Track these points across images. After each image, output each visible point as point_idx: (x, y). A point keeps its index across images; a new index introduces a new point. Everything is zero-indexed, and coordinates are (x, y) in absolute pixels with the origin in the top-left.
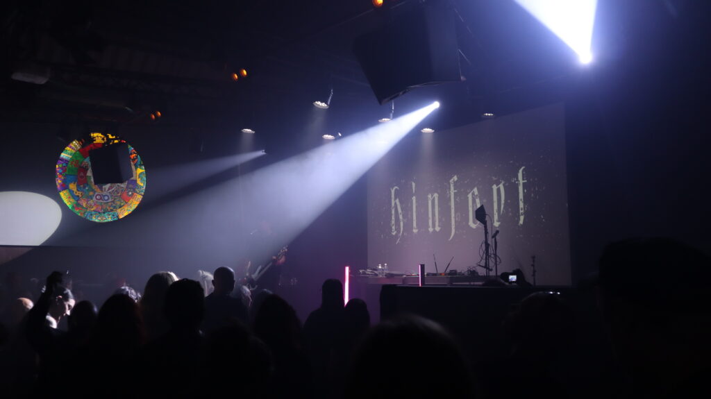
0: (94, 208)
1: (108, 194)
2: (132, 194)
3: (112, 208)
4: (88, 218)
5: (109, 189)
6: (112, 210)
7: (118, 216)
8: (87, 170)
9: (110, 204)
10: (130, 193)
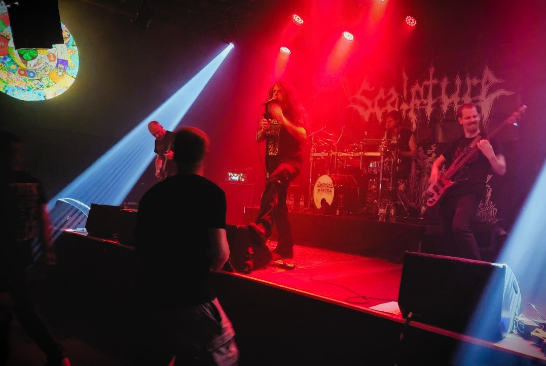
0: (17, 83)
1: (34, 71)
2: (63, 75)
3: (38, 87)
4: (9, 93)
5: (35, 66)
6: (38, 89)
7: (44, 97)
8: (9, 40)
9: (36, 82)
10: (60, 74)
